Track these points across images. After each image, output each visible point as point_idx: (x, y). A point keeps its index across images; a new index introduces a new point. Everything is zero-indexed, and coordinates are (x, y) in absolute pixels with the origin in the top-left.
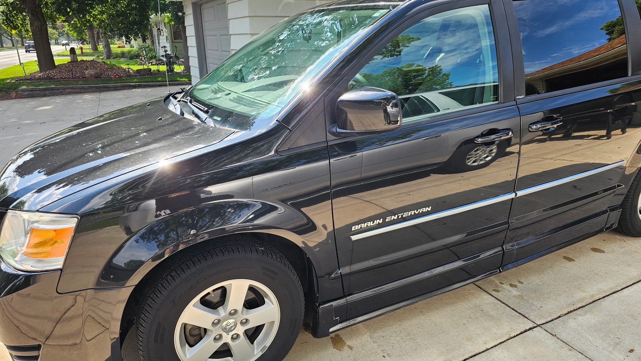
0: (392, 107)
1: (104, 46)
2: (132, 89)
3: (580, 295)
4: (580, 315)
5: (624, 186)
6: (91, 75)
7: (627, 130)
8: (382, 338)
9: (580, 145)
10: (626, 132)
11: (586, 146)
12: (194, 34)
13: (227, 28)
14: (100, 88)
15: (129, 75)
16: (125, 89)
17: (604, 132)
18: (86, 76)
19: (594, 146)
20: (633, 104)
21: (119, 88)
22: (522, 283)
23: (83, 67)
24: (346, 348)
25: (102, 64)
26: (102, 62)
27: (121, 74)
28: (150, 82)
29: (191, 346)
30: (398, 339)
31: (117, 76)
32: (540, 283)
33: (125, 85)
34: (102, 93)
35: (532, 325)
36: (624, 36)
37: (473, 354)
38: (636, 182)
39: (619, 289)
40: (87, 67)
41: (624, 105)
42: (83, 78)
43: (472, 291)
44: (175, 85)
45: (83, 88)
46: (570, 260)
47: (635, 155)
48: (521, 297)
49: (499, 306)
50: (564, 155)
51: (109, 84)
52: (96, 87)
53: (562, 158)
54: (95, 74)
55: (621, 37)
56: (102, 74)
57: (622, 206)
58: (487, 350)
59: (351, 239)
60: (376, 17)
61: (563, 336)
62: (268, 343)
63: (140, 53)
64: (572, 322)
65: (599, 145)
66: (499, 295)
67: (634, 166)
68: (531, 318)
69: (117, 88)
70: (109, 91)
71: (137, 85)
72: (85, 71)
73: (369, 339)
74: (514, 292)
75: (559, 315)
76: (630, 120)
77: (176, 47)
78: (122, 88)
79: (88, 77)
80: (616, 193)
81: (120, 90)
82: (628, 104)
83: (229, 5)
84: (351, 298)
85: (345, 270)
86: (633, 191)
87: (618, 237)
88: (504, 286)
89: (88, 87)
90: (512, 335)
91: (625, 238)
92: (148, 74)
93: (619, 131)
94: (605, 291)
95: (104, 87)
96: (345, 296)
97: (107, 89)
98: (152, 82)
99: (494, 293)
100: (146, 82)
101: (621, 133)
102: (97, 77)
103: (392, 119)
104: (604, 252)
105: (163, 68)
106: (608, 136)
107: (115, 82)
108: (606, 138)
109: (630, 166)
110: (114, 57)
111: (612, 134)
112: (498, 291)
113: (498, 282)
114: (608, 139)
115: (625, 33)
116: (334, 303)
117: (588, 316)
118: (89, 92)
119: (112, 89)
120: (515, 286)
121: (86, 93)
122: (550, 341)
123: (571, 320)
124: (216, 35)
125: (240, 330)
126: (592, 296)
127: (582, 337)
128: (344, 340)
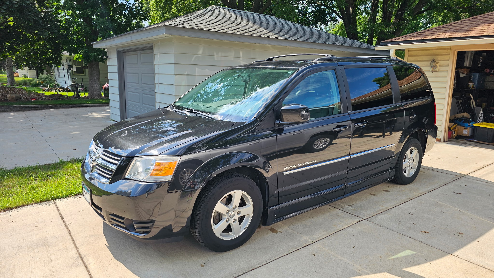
0: (305, 112)
1: (8, 76)
2: (49, 109)
3: (381, 208)
4: (382, 215)
5: (396, 157)
6: (13, 98)
7: (393, 133)
8: (294, 228)
9: (369, 140)
10: (392, 134)
11: (373, 141)
12: (117, 71)
13: (153, 69)
14: (22, 108)
15: (44, 99)
16: (43, 109)
17: (381, 134)
18: (8, 98)
19: (377, 141)
20: (395, 119)
21: (38, 108)
22: (354, 205)
23: (4, 92)
24: (278, 232)
25: (20, 90)
26: (20, 88)
27: (36, 98)
28: (64, 104)
29: (216, 224)
30: (302, 227)
31: (34, 99)
32: (362, 204)
33: (43, 106)
34: (25, 112)
35: (362, 219)
36: (389, 84)
37: (338, 230)
38: (400, 155)
39: (398, 205)
40: (7, 92)
41: (391, 119)
42: (5, 100)
43: (331, 209)
44: (84, 107)
45: (9, 108)
46: (374, 195)
47: (398, 144)
48: (354, 210)
49: (345, 213)
50: (362, 145)
51: (30, 105)
52: (20, 107)
53: (362, 147)
54: (16, 97)
55: (388, 85)
56: (21, 97)
57: (396, 167)
58: (344, 229)
59: (283, 174)
60: (289, 74)
61: (376, 222)
62: (247, 226)
63: (41, 82)
64: (379, 217)
65: (380, 141)
66: (344, 210)
67: (398, 149)
68: (361, 217)
69: (37, 108)
70: (30, 110)
71: (53, 106)
72: (6, 95)
73: (288, 229)
74: (351, 208)
75: (373, 215)
76: (394, 127)
77: (82, 79)
78: (41, 108)
79: (9, 99)
80: (392, 163)
81: (39, 110)
82: (393, 119)
83: (155, 55)
84: (281, 206)
85: (280, 190)
86: (400, 160)
87: (395, 185)
88: (345, 206)
89: (13, 107)
90: (354, 223)
91: (398, 186)
92: (59, 99)
93: (388, 133)
94: (392, 206)
95: (26, 107)
96: (278, 205)
97: (29, 109)
98: (66, 104)
99: (341, 209)
100: (61, 104)
101: (390, 134)
102: (18, 99)
103: (305, 118)
104: (389, 191)
105: (71, 94)
106: (384, 136)
107: (35, 104)
108: (382, 137)
109: (396, 149)
110: (17, 85)
111: (385, 135)
112: (343, 208)
113: (342, 205)
114: (383, 137)
115: (390, 83)
116: (275, 207)
117: (386, 215)
118: (13, 111)
119: (33, 109)
120: (351, 206)
121: (10, 111)
122: (371, 224)
123: (378, 217)
124: (138, 73)
125: (237, 217)
126: (387, 208)
127: (384, 222)
128: (276, 229)
